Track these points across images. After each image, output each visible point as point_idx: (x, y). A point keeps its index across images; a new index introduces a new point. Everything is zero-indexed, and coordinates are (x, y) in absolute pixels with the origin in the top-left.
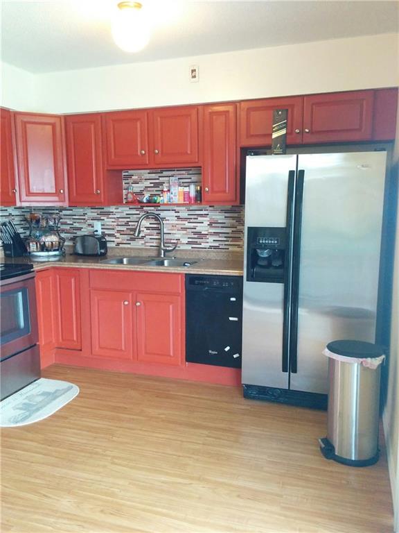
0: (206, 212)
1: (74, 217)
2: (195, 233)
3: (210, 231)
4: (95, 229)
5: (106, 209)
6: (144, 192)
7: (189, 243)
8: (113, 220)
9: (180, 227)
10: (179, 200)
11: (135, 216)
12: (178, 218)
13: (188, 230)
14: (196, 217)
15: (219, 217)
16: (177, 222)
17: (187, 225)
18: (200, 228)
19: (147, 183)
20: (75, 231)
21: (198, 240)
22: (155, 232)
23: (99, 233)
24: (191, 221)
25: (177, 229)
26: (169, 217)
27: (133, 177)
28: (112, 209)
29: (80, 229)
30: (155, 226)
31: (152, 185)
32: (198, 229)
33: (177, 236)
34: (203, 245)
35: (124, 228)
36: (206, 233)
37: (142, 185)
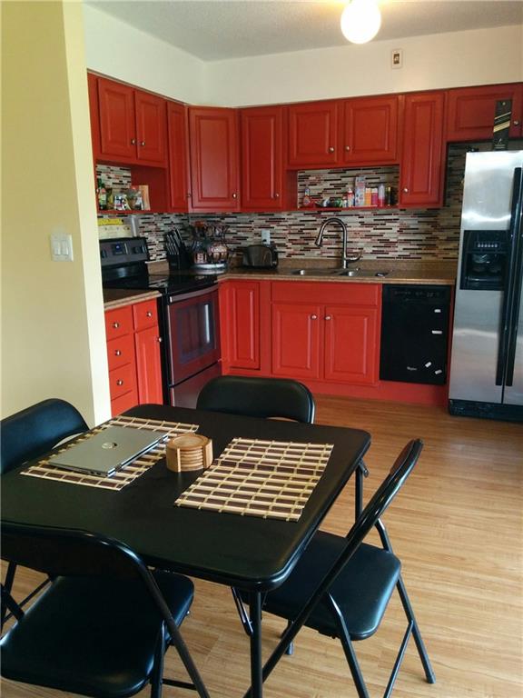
0: (396, 217)
1: (239, 225)
2: (381, 241)
3: (400, 238)
4: (264, 238)
5: (277, 216)
6: (323, 196)
7: (374, 252)
8: (285, 228)
9: (364, 234)
10: (365, 204)
11: (311, 223)
12: (362, 223)
13: (373, 238)
14: (383, 222)
15: (411, 222)
16: (360, 229)
17: (373, 231)
18: (388, 235)
19: (327, 185)
20: (239, 241)
21: (385, 249)
22: (334, 240)
23: (268, 242)
24: (378, 227)
25: (360, 237)
26: (352, 223)
27: (310, 178)
28: (284, 215)
29: (245, 238)
30: (334, 233)
31: (333, 187)
32: (385, 236)
33: (360, 245)
34: (390, 255)
35: (297, 237)
36: (395, 240)
37: (320, 187)
